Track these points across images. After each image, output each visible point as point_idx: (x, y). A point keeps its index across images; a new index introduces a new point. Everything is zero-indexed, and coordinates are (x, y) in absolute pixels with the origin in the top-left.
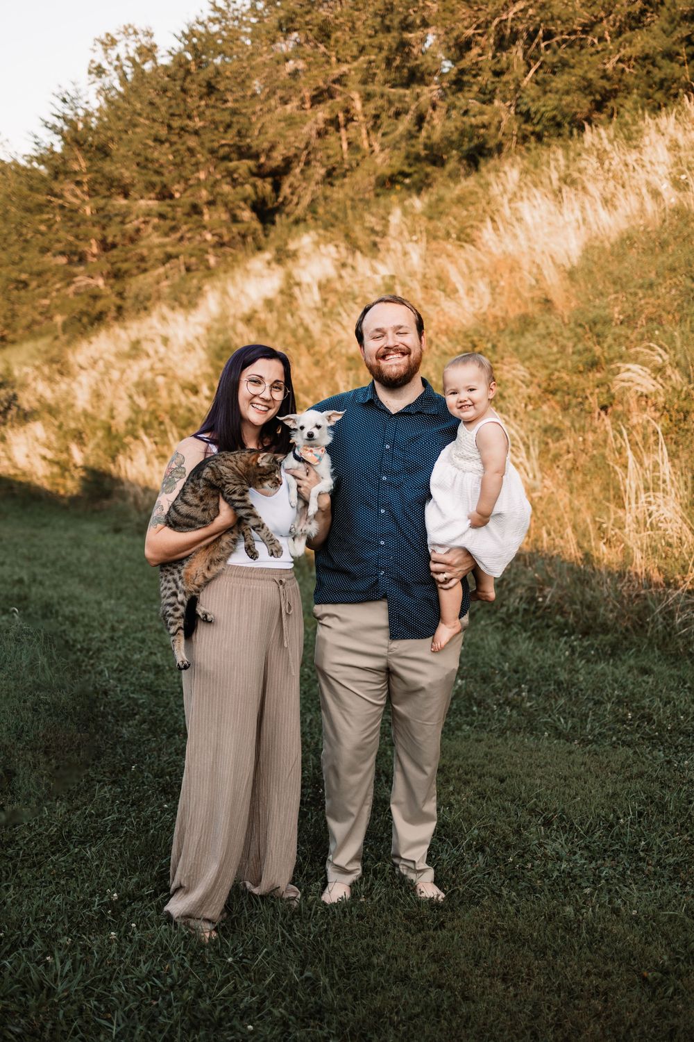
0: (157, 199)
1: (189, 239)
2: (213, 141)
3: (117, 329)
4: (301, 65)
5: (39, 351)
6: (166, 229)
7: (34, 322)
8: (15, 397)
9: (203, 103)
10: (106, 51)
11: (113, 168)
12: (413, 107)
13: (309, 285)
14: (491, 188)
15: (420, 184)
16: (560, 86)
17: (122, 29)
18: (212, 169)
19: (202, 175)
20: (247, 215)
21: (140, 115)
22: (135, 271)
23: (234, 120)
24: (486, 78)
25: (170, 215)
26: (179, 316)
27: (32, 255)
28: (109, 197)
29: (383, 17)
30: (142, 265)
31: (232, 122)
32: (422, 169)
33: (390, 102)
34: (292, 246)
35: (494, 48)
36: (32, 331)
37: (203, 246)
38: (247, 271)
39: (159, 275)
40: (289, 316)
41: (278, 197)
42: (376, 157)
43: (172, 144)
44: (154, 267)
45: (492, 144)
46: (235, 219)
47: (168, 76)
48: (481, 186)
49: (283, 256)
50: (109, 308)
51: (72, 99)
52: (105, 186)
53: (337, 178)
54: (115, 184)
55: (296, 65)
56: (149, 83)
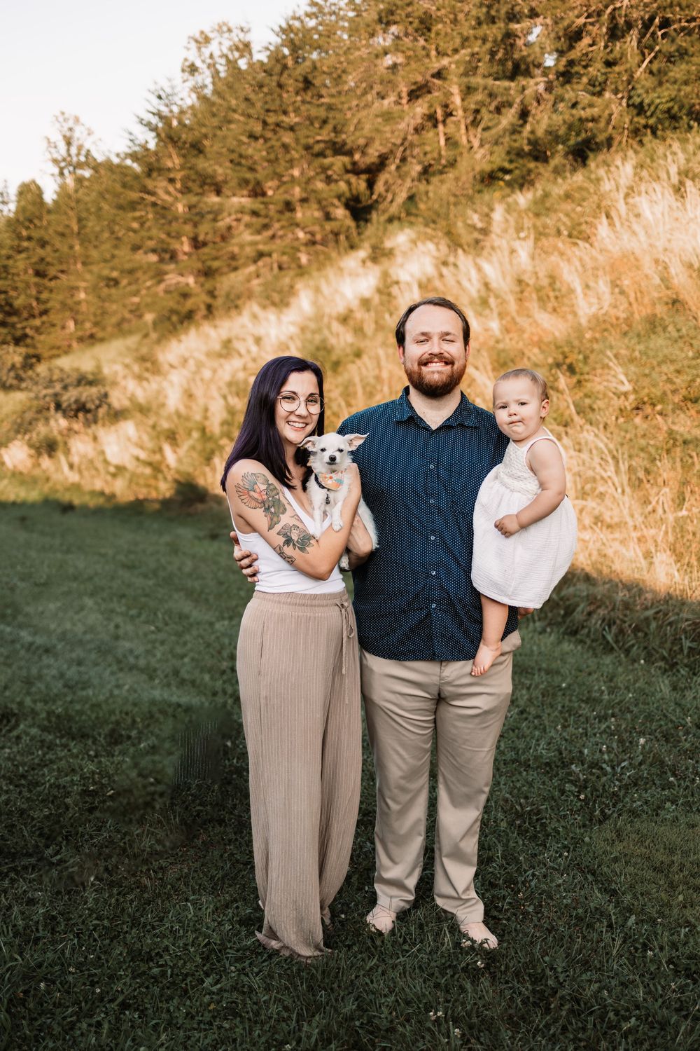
0: (249, 196)
1: (281, 237)
2: (308, 137)
3: (207, 328)
4: (400, 59)
5: (128, 349)
6: (258, 226)
7: (123, 320)
8: (106, 395)
9: (299, 98)
10: (199, 49)
11: (206, 165)
12: (518, 100)
13: (408, 284)
14: (602, 183)
15: (521, 181)
16: (678, 76)
17: (217, 27)
18: (305, 166)
19: (296, 172)
20: (340, 212)
21: (234, 111)
22: (225, 269)
23: (330, 116)
24: (597, 70)
25: (263, 213)
26: (271, 315)
27: (123, 253)
28: (202, 194)
29: (489, 7)
30: (233, 263)
31: (328, 118)
32: (524, 166)
33: (492, 95)
34: (388, 244)
35: (606, 37)
36: (121, 329)
37: (296, 244)
38: (341, 269)
39: (250, 274)
40: (387, 316)
41: (372, 194)
42: (475, 153)
43: (266, 140)
44: (245, 265)
45: (601, 138)
46: (328, 217)
47: (265, 71)
48: (591, 181)
49: (379, 254)
50: (199, 309)
51: (168, 96)
52: (198, 182)
53: (434, 174)
54: (208, 181)
55: (394, 59)
56: (244, 78)
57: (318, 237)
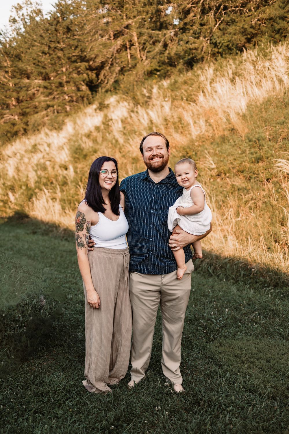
0: (42, 80)
1: (57, 98)
3: (24, 139)
4: (110, 20)
6: (47, 93)
9: (65, 36)
10: (17, 12)
11: (23, 65)
12: (163, 40)
13: (117, 120)
14: (200, 77)
15: (164, 75)
16: (231, 31)
17: (25, 2)
18: (68, 67)
19: (64, 70)
20: (84, 88)
21: (35, 41)
22: (32, 113)
23: (79, 44)
24: (196, 27)
25: (49, 87)
26: (54, 133)
28: (21, 78)
30: (36, 110)
32: (165, 68)
33: (151, 37)
34: (106, 102)
35: (200, 14)
37: (64, 101)
38: (85, 113)
39: (44, 115)
40: (107, 135)
41: (98, 80)
42: (144, 62)
43: (50, 55)
44: (41, 111)
45: (199, 57)
46: (79, 90)
47: (49, 24)
48: (195, 76)
49: (102, 107)
50: (20, 131)
51: (4, 33)
52: (19, 73)
53: (126, 71)
54: (24, 72)
55: (107, 19)
56: (40, 27)
57: (74, 99)
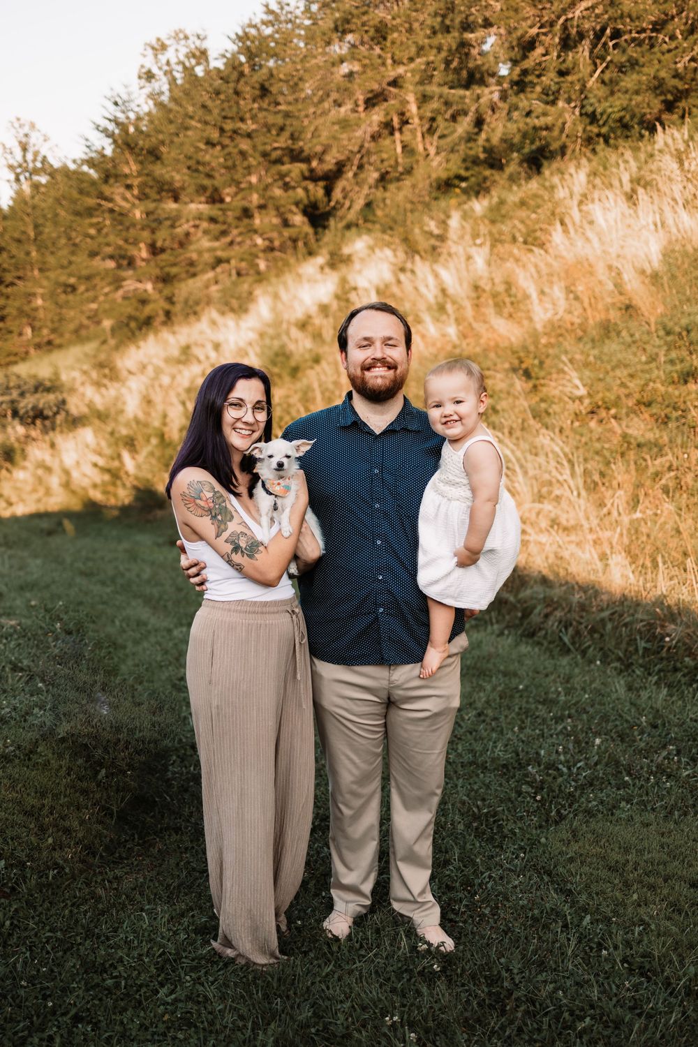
0: (207, 203)
1: (239, 244)
2: (265, 144)
3: (165, 334)
4: (356, 67)
5: (86, 355)
6: (217, 233)
7: (81, 326)
8: (64, 402)
9: (256, 105)
10: (156, 56)
11: (164, 171)
12: (473, 109)
13: (366, 290)
14: (556, 191)
15: (476, 188)
16: (629, 86)
17: (173, 34)
18: (263, 173)
19: (254, 179)
20: (298, 219)
21: (191, 118)
22: (184, 276)
23: (288, 123)
24: (549, 79)
25: (221, 219)
26: (230, 321)
27: (81, 259)
28: (160, 200)
29: (444, 16)
30: (192, 270)
31: (285, 125)
32: (480, 173)
33: (447, 104)
34: (346, 250)
35: (559, 48)
36: (79, 335)
37: (254, 250)
38: (299, 276)
39: (209, 280)
41: (330, 201)
42: (432, 160)
43: (224, 147)
44: (203, 271)
45: (555, 146)
46: (286, 223)
47: (222, 78)
48: (546, 188)
49: (337, 261)
50: (157, 315)
51: (124, 102)
52: (155, 189)
53: (391, 181)
54: (166, 187)
55: (351, 67)
56: (201, 85)
57: (277, 243)
